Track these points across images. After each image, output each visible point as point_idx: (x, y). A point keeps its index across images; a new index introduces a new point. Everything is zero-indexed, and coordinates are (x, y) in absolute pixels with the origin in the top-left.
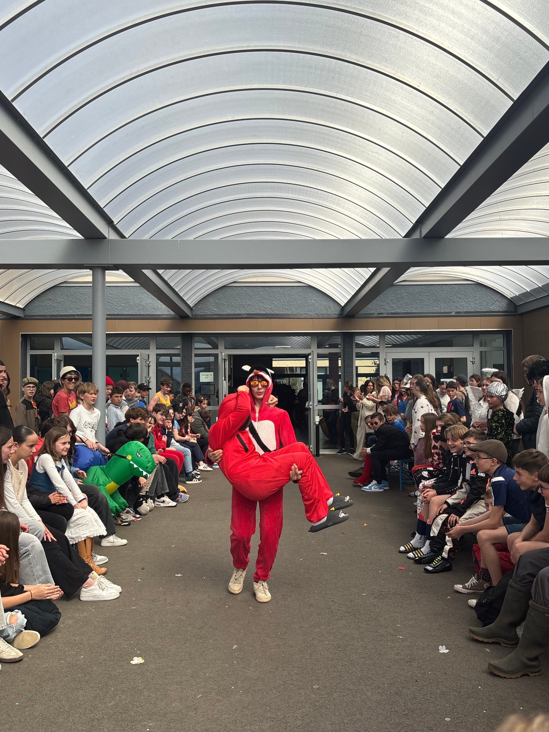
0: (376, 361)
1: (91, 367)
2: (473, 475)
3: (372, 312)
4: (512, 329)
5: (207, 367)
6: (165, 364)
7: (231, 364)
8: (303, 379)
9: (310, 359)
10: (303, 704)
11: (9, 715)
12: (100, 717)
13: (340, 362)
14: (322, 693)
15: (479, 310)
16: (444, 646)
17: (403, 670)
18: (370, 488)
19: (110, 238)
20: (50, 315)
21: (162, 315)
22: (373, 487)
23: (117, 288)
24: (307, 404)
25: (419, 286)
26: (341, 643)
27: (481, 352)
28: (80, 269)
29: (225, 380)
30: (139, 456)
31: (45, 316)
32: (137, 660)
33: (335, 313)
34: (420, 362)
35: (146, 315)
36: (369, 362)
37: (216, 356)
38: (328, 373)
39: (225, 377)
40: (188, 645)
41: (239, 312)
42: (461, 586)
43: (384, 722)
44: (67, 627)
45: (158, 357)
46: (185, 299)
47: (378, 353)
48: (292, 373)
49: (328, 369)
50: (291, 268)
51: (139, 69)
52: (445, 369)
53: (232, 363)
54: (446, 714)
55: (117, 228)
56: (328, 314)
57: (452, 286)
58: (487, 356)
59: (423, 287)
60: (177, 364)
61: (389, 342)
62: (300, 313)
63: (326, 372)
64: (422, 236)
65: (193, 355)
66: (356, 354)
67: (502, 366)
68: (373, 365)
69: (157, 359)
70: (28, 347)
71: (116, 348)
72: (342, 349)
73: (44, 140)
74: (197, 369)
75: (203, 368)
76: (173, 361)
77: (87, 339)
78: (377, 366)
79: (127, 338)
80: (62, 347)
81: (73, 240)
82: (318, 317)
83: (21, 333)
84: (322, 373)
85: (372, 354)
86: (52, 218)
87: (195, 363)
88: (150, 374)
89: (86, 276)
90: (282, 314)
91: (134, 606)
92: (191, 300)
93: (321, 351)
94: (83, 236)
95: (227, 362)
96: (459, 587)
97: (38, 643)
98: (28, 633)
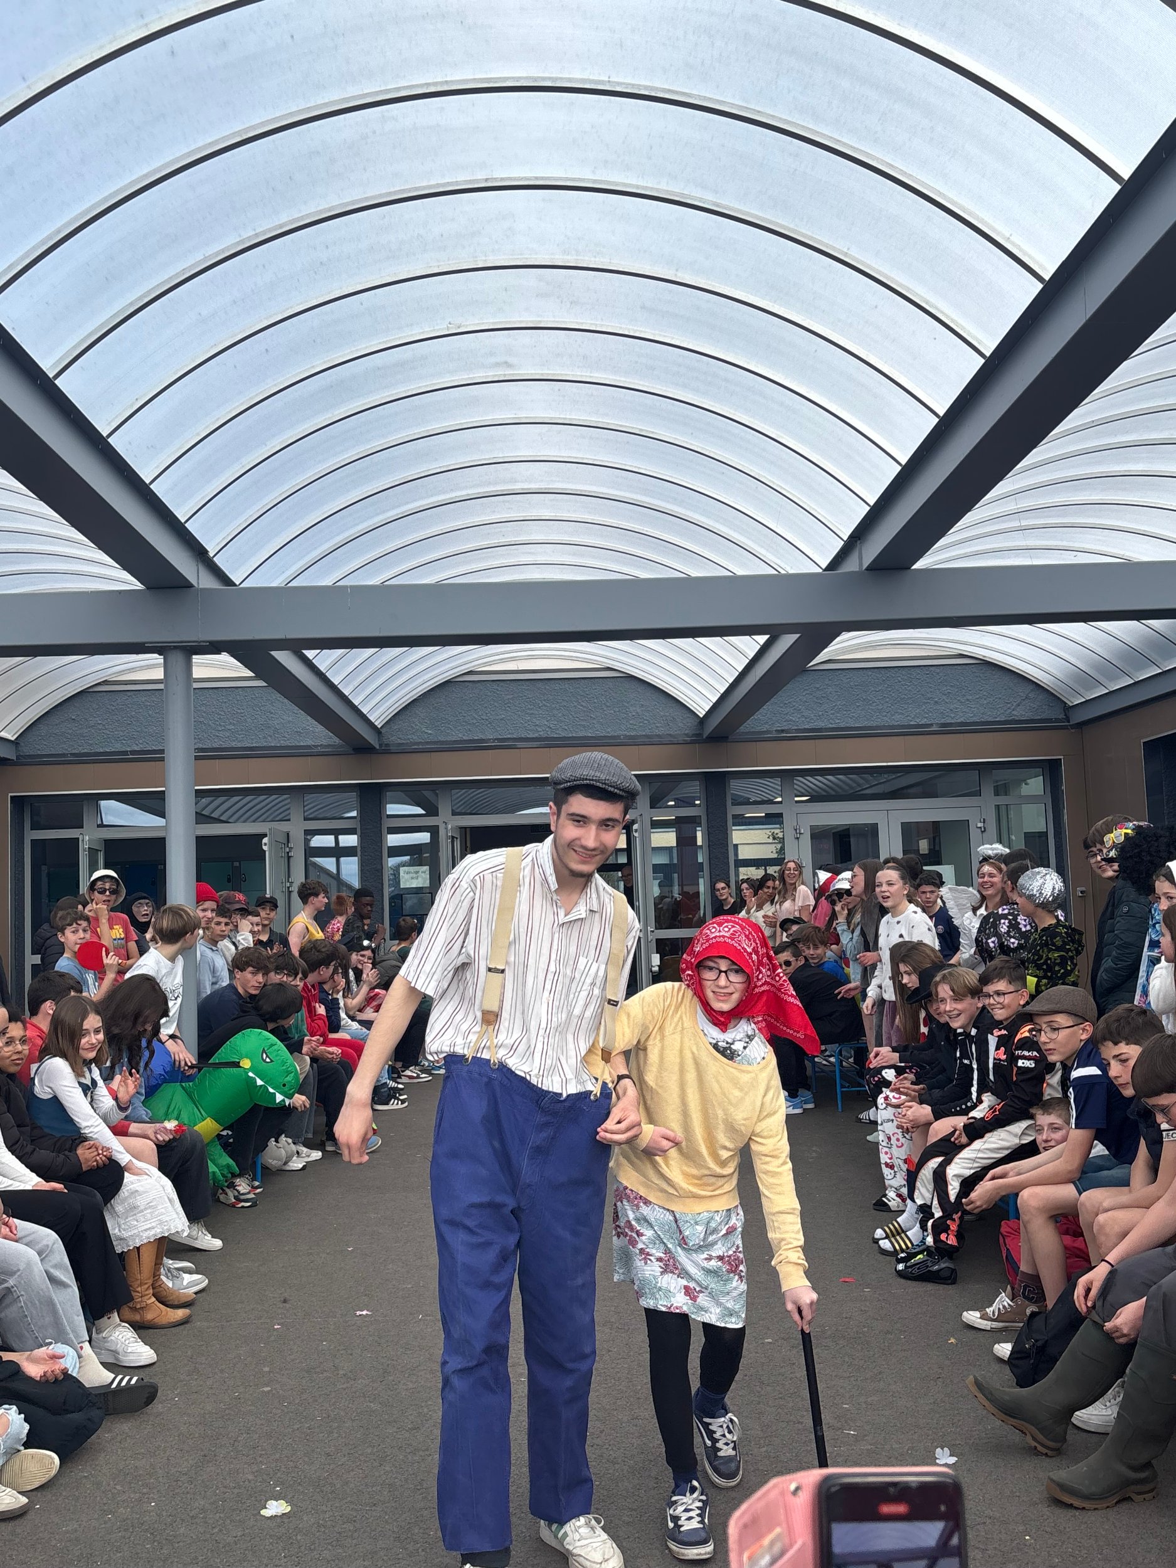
0: (776, 831)
1: (164, 862)
2: (1000, 1060)
3: (765, 727)
4: (1062, 757)
5: (416, 855)
6: (324, 852)
7: (466, 847)
8: (620, 873)
9: (636, 831)
13: (699, 835)
15: (990, 719)
16: (946, 1449)
19: (200, 587)
20: (73, 755)
21: (316, 746)
23: (216, 691)
25: (861, 672)
27: (998, 807)
28: (137, 653)
30: (268, 1060)
31: (64, 755)
32: (275, 1508)
33: (687, 732)
34: (871, 832)
35: (281, 748)
36: (760, 834)
37: (434, 831)
38: (675, 861)
40: (387, 1468)
41: (482, 736)
42: (978, 1314)
44: (119, 1438)
45: (309, 837)
46: (365, 711)
47: (780, 815)
49: (675, 851)
50: (589, 641)
51: (257, 231)
52: (924, 846)
53: (468, 845)
55: (214, 564)
56: (670, 735)
57: (931, 668)
58: (1012, 814)
59: (870, 673)
60: (349, 852)
61: (803, 791)
62: (612, 734)
63: (671, 858)
64: (865, 566)
65: (385, 831)
66: (735, 817)
67: (1044, 835)
68: (771, 840)
69: (307, 841)
70: (27, 825)
71: (218, 821)
72: (704, 808)
73: (57, 382)
74: (392, 862)
75: (408, 857)
76: (341, 845)
77: (154, 803)
78: (780, 843)
79: (240, 797)
80: (99, 822)
81: (120, 592)
82: (649, 741)
83: (10, 794)
84: (662, 860)
85: (767, 816)
86: (76, 547)
87: (388, 847)
88: (292, 874)
89: (151, 668)
90: (573, 738)
91: (267, 1385)
92: (377, 713)
93: (661, 815)
94: (143, 584)
95: (458, 844)
96: (972, 1317)
97: (55, 1476)
98: (32, 1456)
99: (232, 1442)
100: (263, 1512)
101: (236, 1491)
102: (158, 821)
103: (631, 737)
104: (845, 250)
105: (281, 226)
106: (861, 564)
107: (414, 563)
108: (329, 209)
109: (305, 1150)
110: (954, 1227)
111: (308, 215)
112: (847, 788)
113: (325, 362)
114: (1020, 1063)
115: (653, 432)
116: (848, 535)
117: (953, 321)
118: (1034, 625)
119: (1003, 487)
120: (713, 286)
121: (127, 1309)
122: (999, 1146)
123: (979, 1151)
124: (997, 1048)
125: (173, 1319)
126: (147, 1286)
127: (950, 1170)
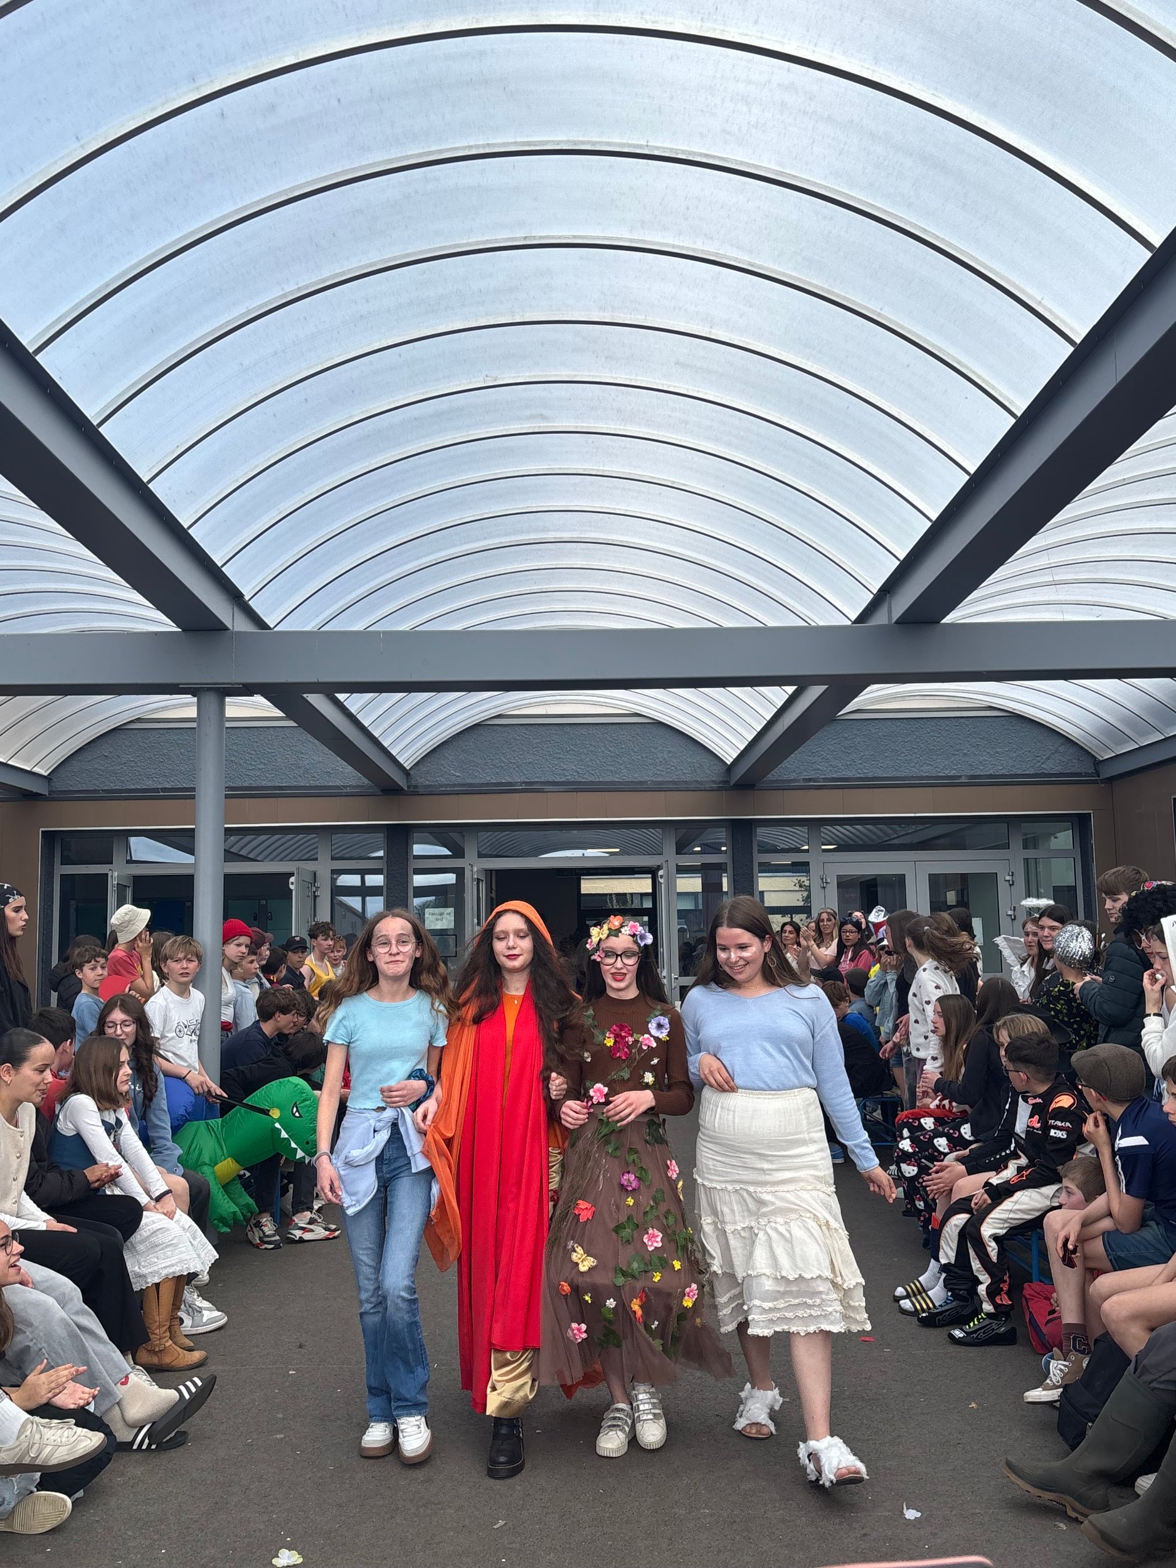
0: (803, 879)
1: (191, 899)
2: (1033, 1128)
3: (793, 776)
4: (1092, 812)
5: (442, 896)
6: (351, 891)
7: (491, 889)
8: (647, 919)
9: (661, 877)
13: (725, 881)
15: (1019, 772)
19: (235, 630)
20: (105, 791)
21: (345, 787)
23: (250, 730)
25: (889, 723)
27: (1026, 860)
28: (171, 694)
30: (297, 1114)
31: (95, 791)
32: (286, 1558)
33: (714, 779)
34: (898, 882)
35: (311, 787)
36: (787, 882)
37: (460, 873)
38: (701, 907)
40: (399, 1521)
41: (509, 780)
44: (132, 1481)
45: (335, 876)
46: (394, 752)
47: (807, 864)
49: (700, 897)
51: (300, 286)
52: (951, 897)
53: (494, 887)
55: (250, 607)
56: (697, 782)
57: (961, 720)
58: (1041, 868)
59: (898, 724)
60: (375, 891)
61: (830, 840)
62: (640, 779)
63: (696, 904)
64: (894, 620)
65: (411, 871)
66: (760, 864)
67: (1072, 889)
68: (797, 888)
69: (333, 881)
70: (58, 860)
71: (246, 859)
72: (730, 853)
73: (100, 429)
74: (417, 901)
75: (434, 898)
76: (367, 884)
77: (184, 840)
78: (806, 890)
79: (280, 836)
80: (129, 858)
81: (156, 633)
82: (676, 787)
83: (41, 829)
84: (687, 905)
85: (794, 864)
86: (113, 587)
87: (414, 887)
88: (317, 914)
89: (184, 708)
90: (600, 783)
91: (280, 1433)
92: (406, 755)
93: (686, 861)
94: (178, 626)
95: (483, 886)
96: (1037, 1395)
97: (67, 1520)
98: (45, 1498)
99: (244, 1489)
100: (275, 1561)
101: (246, 1540)
102: (188, 859)
103: (659, 783)
104: (878, 311)
105: (323, 281)
106: (890, 617)
107: (446, 609)
108: (371, 265)
110: (1005, 1288)
112: (875, 838)
113: (362, 412)
114: (1052, 1132)
115: (684, 485)
116: (878, 588)
117: (984, 380)
118: (1066, 680)
119: (1034, 543)
120: (747, 343)
121: (145, 1352)
122: (1031, 1207)
123: (1011, 1211)
124: (1031, 1116)
125: (190, 1363)
126: (164, 1328)
127: (982, 1229)
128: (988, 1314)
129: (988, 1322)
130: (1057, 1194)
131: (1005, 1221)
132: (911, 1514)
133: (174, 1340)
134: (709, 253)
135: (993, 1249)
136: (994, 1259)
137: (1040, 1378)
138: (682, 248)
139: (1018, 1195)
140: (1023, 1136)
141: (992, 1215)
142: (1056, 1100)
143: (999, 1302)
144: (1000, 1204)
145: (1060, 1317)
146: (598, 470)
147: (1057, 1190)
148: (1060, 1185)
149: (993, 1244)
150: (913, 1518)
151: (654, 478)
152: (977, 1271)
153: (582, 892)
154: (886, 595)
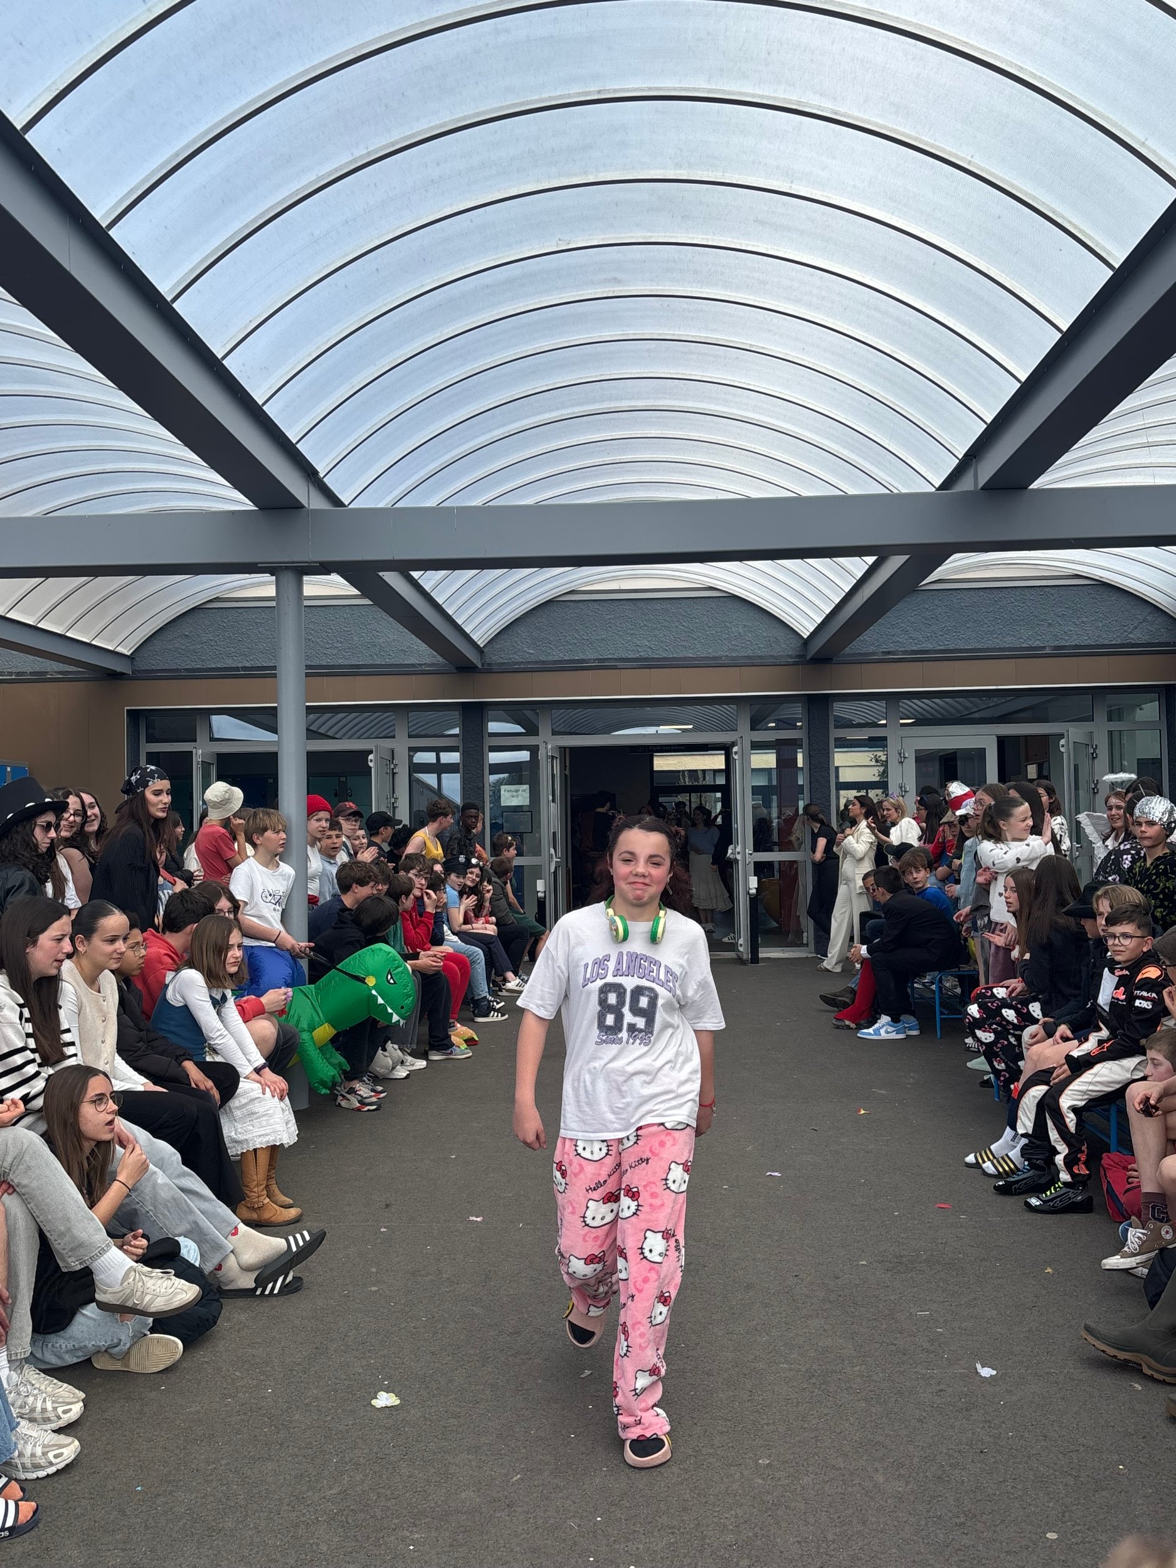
0: (879, 754)
2: (1118, 999)
3: (871, 649)
5: (516, 773)
6: (426, 768)
7: (566, 766)
8: (719, 795)
9: (736, 753)
10: (738, 1498)
11: (123, 1513)
12: (310, 1519)
13: (800, 757)
14: (777, 1475)
15: (1106, 642)
17: (953, 1427)
18: (877, 1032)
19: (311, 507)
20: (186, 670)
21: (421, 665)
22: (883, 1029)
23: (326, 608)
24: (730, 851)
25: (973, 592)
26: (815, 1367)
27: (1110, 733)
28: (250, 573)
29: (553, 801)
30: (392, 981)
31: (177, 670)
32: (385, 1400)
33: (790, 653)
34: (978, 756)
35: (386, 666)
36: (863, 757)
37: (534, 750)
38: (774, 783)
39: (553, 796)
40: (489, 1369)
41: (582, 656)
43: (913, 1540)
44: (237, 1327)
45: (411, 754)
46: (468, 630)
47: (885, 739)
48: (696, 783)
49: (774, 773)
50: (701, 561)
51: (370, 149)
53: (568, 764)
54: (1047, 1524)
55: (325, 485)
56: (773, 656)
57: (1046, 589)
58: (1125, 741)
59: (982, 593)
60: (451, 768)
61: (909, 714)
62: (714, 654)
63: (770, 780)
64: (980, 486)
65: (486, 749)
66: (836, 740)
67: (1157, 762)
68: (873, 763)
69: (411, 758)
70: (143, 738)
71: (325, 736)
72: (805, 730)
73: (174, 305)
74: (493, 778)
75: (508, 775)
76: (443, 761)
77: (267, 719)
78: (882, 765)
79: (344, 715)
80: (211, 736)
81: (233, 512)
82: (750, 662)
83: (126, 708)
84: (762, 782)
85: (871, 739)
86: (191, 467)
87: (490, 765)
88: (396, 790)
89: (263, 587)
90: (674, 659)
91: (374, 1285)
92: (481, 631)
93: (760, 736)
94: (256, 504)
95: (557, 764)
96: (1114, 1262)
97: (178, 1361)
98: (158, 1340)
99: (342, 1336)
100: (374, 1402)
101: (346, 1383)
102: (273, 737)
103: (734, 658)
105: (393, 144)
106: (976, 483)
107: (519, 483)
108: (441, 126)
109: (410, 1058)
110: (1083, 1157)
111: (419, 133)
112: (953, 711)
113: (434, 281)
114: (1137, 1003)
115: (763, 348)
116: (964, 453)
117: (1080, 231)
118: (1156, 546)
119: (1129, 402)
120: (829, 198)
121: (244, 1208)
122: (1110, 1080)
123: (1090, 1083)
124: (1117, 988)
125: (287, 1219)
126: (262, 1187)
127: (1061, 1100)
128: (1065, 1184)
129: (1065, 1190)
130: (1138, 1067)
131: (1085, 1093)
132: (986, 1372)
133: (274, 1199)
134: (790, 101)
135: (1071, 1120)
136: (1073, 1130)
137: (1118, 1246)
138: (762, 97)
139: (1098, 1067)
140: (1107, 1009)
141: (1071, 1087)
142: (1143, 972)
143: (1077, 1172)
144: (1079, 1076)
145: (1140, 1186)
146: (674, 335)
147: (1138, 1064)
148: (1143, 1058)
149: (1072, 1115)
150: (988, 1376)
151: (731, 341)
152: (1055, 1141)
153: (655, 769)
154: (971, 460)
